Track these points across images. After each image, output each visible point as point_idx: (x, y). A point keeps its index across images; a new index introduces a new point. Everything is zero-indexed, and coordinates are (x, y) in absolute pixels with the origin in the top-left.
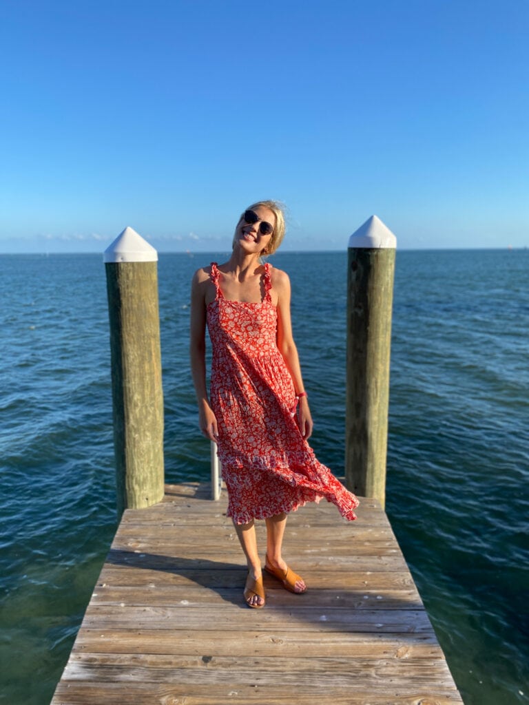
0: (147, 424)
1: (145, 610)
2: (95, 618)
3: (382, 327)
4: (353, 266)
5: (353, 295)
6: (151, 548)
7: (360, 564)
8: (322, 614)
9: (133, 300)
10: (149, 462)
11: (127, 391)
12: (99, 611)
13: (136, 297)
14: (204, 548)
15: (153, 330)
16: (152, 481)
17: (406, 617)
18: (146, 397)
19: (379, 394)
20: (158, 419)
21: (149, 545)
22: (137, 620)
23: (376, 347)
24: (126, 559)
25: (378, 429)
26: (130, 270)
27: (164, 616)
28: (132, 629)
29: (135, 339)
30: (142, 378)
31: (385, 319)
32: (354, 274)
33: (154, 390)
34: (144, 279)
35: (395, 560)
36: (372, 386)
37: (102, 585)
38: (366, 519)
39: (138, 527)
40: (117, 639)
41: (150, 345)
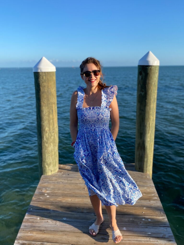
0: (51, 140)
1: (48, 222)
2: (27, 224)
3: (152, 100)
4: (140, 73)
5: (140, 86)
6: (52, 193)
7: (141, 204)
8: (124, 227)
9: (45, 88)
10: (52, 156)
11: (43, 126)
12: (28, 221)
13: (47, 87)
14: (74, 194)
15: (54, 101)
16: (53, 163)
17: (161, 230)
18: (51, 128)
19: (150, 129)
20: (56, 138)
21: (51, 192)
22: (44, 226)
23: (150, 109)
24: (41, 197)
25: (150, 144)
26: (44, 75)
27: (56, 224)
28: (42, 230)
29: (46, 105)
30: (49, 121)
31: (154, 97)
32: (140, 77)
33: (54, 126)
34: (50, 79)
35: (156, 202)
36: (148, 126)
37: (30, 209)
38: (144, 183)
39: (47, 183)
40: (35, 235)
41: (52, 107)
